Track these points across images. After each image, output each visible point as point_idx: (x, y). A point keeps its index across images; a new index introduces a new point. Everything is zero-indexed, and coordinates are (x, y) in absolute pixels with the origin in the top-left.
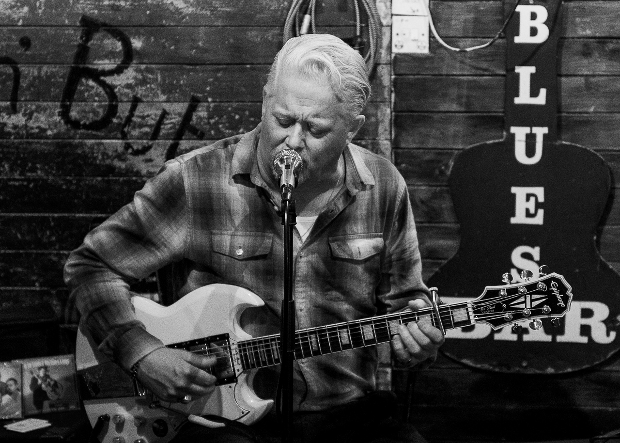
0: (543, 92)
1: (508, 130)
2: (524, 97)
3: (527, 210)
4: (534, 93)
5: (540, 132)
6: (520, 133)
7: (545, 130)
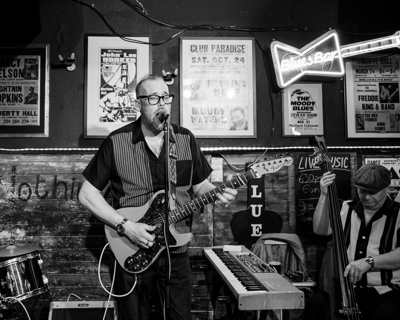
0: (260, 193)
1: (250, 206)
2: (254, 195)
3: (257, 232)
4: (258, 194)
5: (260, 206)
6: (253, 207)
7: (261, 206)
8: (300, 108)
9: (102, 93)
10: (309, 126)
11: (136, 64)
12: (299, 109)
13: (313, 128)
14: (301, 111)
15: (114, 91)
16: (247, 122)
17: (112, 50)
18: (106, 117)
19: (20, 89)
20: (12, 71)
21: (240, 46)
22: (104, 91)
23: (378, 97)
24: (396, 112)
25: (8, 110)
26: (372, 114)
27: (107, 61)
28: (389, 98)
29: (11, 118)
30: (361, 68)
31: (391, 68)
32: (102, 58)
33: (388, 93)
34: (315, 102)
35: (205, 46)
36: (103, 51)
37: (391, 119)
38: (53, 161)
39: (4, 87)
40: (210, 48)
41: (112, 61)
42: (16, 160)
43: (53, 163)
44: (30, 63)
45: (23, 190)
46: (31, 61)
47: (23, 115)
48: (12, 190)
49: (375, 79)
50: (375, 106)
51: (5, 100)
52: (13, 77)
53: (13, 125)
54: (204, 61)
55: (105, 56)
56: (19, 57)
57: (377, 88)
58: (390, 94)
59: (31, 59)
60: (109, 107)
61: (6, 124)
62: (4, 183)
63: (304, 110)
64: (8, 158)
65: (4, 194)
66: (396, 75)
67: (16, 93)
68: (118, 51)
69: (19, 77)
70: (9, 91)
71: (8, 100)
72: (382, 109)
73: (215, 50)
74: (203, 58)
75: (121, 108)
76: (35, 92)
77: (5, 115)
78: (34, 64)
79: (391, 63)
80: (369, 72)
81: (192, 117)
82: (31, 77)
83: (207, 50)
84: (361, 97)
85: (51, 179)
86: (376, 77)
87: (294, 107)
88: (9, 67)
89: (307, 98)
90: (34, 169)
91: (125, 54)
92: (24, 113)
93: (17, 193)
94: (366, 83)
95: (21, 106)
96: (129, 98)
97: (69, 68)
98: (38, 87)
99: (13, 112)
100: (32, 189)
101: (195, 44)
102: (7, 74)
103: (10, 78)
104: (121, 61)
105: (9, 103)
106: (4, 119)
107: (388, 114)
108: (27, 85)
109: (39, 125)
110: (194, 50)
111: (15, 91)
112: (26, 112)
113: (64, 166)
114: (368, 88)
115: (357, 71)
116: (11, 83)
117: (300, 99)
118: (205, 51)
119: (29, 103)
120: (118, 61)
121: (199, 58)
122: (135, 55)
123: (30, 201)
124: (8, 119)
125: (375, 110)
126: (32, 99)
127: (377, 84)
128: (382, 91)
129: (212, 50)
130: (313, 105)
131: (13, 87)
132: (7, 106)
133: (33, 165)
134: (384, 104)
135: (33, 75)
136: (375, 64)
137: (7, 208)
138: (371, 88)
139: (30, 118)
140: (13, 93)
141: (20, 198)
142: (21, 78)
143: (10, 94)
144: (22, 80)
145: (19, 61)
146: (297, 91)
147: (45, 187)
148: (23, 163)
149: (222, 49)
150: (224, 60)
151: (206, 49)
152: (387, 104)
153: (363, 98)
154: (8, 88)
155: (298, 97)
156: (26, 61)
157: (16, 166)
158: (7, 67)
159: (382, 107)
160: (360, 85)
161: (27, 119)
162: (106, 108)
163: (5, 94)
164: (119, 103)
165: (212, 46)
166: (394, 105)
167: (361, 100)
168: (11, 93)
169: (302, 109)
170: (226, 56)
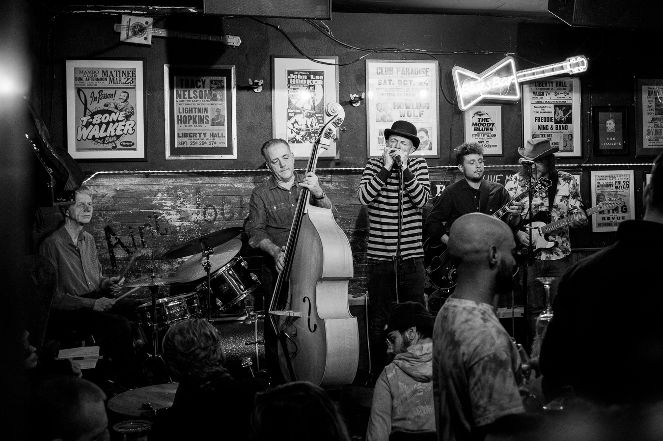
8: (481, 129)
9: (290, 115)
10: (488, 146)
11: (323, 86)
12: (479, 130)
13: (493, 148)
14: (482, 132)
15: (301, 113)
16: (431, 143)
17: (299, 71)
18: (294, 138)
19: (206, 110)
20: (197, 93)
21: (424, 69)
22: (291, 113)
23: (553, 118)
24: (569, 132)
25: (194, 132)
26: (547, 135)
27: (294, 83)
28: (563, 119)
29: (199, 139)
30: (538, 91)
31: (565, 91)
32: (289, 79)
33: (562, 114)
34: (494, 123)
35: (390, 68)
36: (290, 73)
37: (564, 139)
38: (238, 182)
39: (190, 108)
40: (395, 70)
41: (300, 82)
42: (200, 182)
43: (239, 184)
44: (215, 84)
45: (208, 212)
46: (217, 82)
47: (210, 137)
48: (197, 212)
49: (550, 101)
50: (549, 127)
51: (191, 122)
52: (198, 99)
53: (200, 146)
54: (390, 84)
55: (292, 78)
56: (204, 78)
57: (552, 110)
58: (564, 115)
59: (216, 80)
60: (296, 129)
61: (193, 146)
62: (188, 205)
63: (484, 130)
64: (192, 180)
65: (188, 216)
66: (570, 98)
67: (202, 115)
68: (305, 73)
69: (205, 99)
70: (195, 113)
71: (194, 122)
72: (556, 129)
73: (400, 73)
74: (389, 80)
75: (309, 130)
76: (221, 113)
77: (192, 137)
78: (220, 85)
79: (565, 86)
80: (545, 94)
81: (378, 138)
82: (217, 98)
83: (393, 72)
84: (537, 118)
85: (236, 200)
86: (552, 99)
87: (475, 128)
88: (194, 88)
89: (487, 120)
90: (218, 190)
91: (312, 76)
92: (212, 135)
93: (202, 215)
94: (542, 105)
95: (207, 128)
96: (316, 120)
97: (256, 90)
98: (224, 108)
99: (200, 134)
100: (217, 210)
101: (381, 67)
102: (192, 95)
103: (195, 100)
104: (308, 83)
105: (196, 125)
106: (191, 141)
107: (562, 134)
108: (214, 107)
109: (227, 147)
110: (380, 73)
111: (201, 113)
112: (213, 133)
113: (250, 187)
114: (543, 110)
115: (534, 93)
116: (196, 104)
117: (481, 120)
118: (390, 74)
119: (216, 125)
120: (305, 82)
121: (385, 80)
122: (322, 77)
123: (216, 223)
124: (195, 141)
125: (550, 130)
126: (219, 120)
127: (552, 106)
128: (557, 112)
129: (397, 73)
130: (493, 126)
131: (198, 108)
132: (193, 127)
133: (218, 187)
134: (559, 125)
135: (218, 97)
136: (551, 87)
137: (192, 230)
138: (546, 110)
139: (217, 139)
140: (199, 114)
141: (206, 221)
142: (207, 99)
143: (196, 116)
144: (207, 101)
145: (204, 82)
146: (478, 113)
147: (231, 208)
148: (207, 185)
149: (407, 72)
150: (409, 83)
151: (391, 72)
152: (561, 125)
153: (538, 119)
154: (194, 110)
155: (478, 119)
156: (211, 82)
157: (199, 188)
158: (191, 88)
159: (556, 127)
160: (537, 107)
161: (214, 141)
162: (294, 129)
163: (191, 116)
164: (307, 125)
165: (397, 68)
166: (567, 125)
167: (537, 121)
168: (197, 114)
169: (482, 130)
170: (410, 79)
